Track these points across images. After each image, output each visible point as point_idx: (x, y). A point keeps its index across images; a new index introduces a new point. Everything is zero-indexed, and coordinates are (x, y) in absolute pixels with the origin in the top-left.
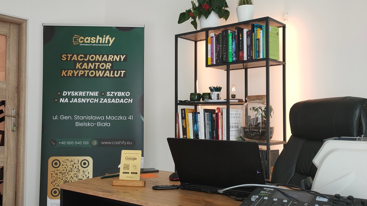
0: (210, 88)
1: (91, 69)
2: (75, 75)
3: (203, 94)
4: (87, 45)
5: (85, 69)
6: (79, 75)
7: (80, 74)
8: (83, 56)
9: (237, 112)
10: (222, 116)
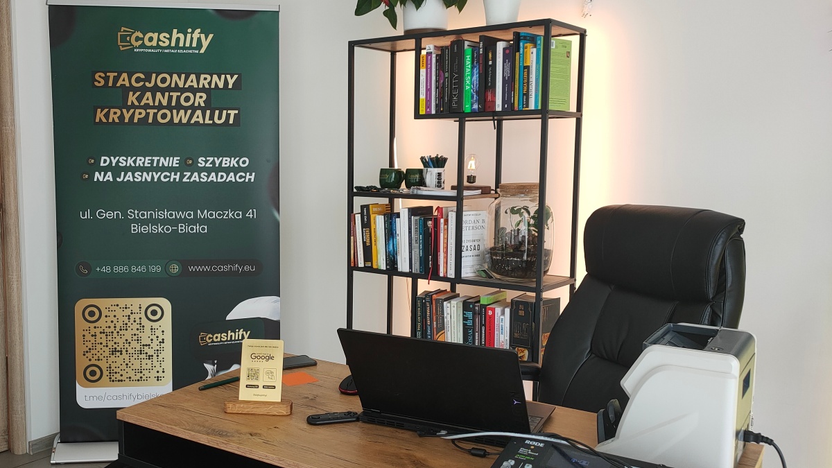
0: (422, 159)
1: (160, 107)
2: (126, 121)
3: (407, 170)
4: (150, 51)
5: (147, 107)
6: (136, 121)
7: (137, 117)
8: (142, 76)
9: (478, 218)
10: (446, 226)
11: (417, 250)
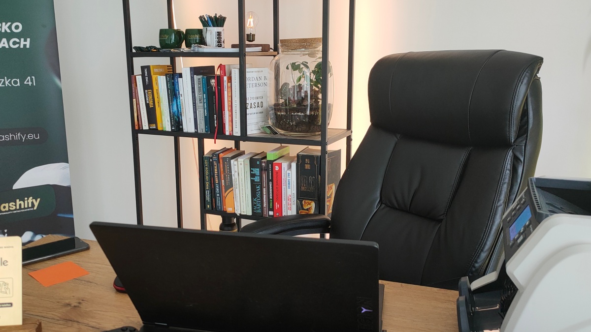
0: (201, 18)
3: (187, 30)
10: (229, 84)
11: (202, 110)
